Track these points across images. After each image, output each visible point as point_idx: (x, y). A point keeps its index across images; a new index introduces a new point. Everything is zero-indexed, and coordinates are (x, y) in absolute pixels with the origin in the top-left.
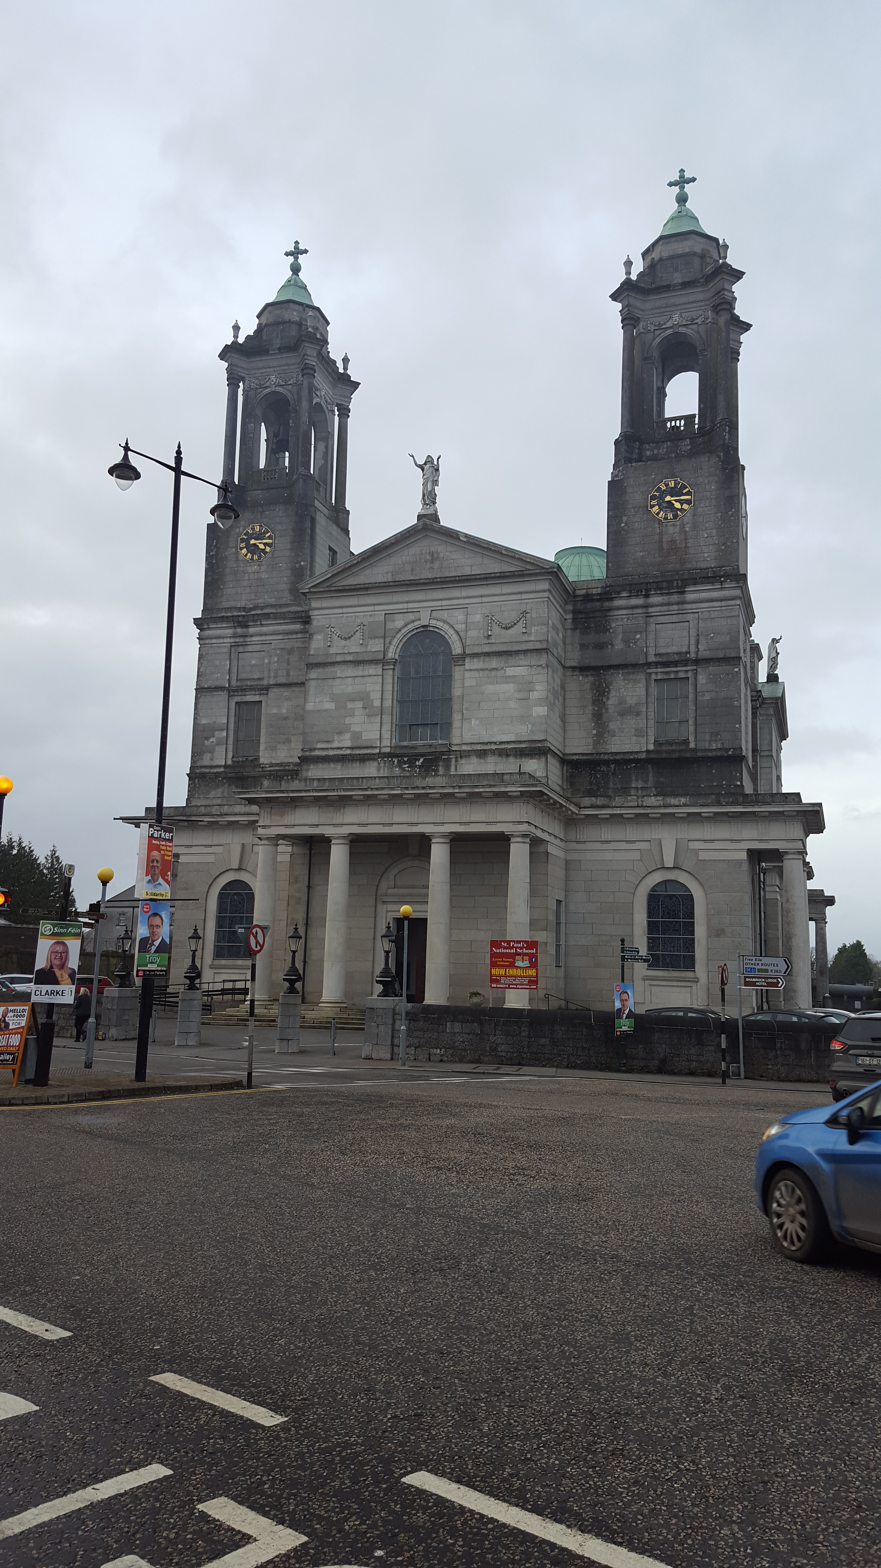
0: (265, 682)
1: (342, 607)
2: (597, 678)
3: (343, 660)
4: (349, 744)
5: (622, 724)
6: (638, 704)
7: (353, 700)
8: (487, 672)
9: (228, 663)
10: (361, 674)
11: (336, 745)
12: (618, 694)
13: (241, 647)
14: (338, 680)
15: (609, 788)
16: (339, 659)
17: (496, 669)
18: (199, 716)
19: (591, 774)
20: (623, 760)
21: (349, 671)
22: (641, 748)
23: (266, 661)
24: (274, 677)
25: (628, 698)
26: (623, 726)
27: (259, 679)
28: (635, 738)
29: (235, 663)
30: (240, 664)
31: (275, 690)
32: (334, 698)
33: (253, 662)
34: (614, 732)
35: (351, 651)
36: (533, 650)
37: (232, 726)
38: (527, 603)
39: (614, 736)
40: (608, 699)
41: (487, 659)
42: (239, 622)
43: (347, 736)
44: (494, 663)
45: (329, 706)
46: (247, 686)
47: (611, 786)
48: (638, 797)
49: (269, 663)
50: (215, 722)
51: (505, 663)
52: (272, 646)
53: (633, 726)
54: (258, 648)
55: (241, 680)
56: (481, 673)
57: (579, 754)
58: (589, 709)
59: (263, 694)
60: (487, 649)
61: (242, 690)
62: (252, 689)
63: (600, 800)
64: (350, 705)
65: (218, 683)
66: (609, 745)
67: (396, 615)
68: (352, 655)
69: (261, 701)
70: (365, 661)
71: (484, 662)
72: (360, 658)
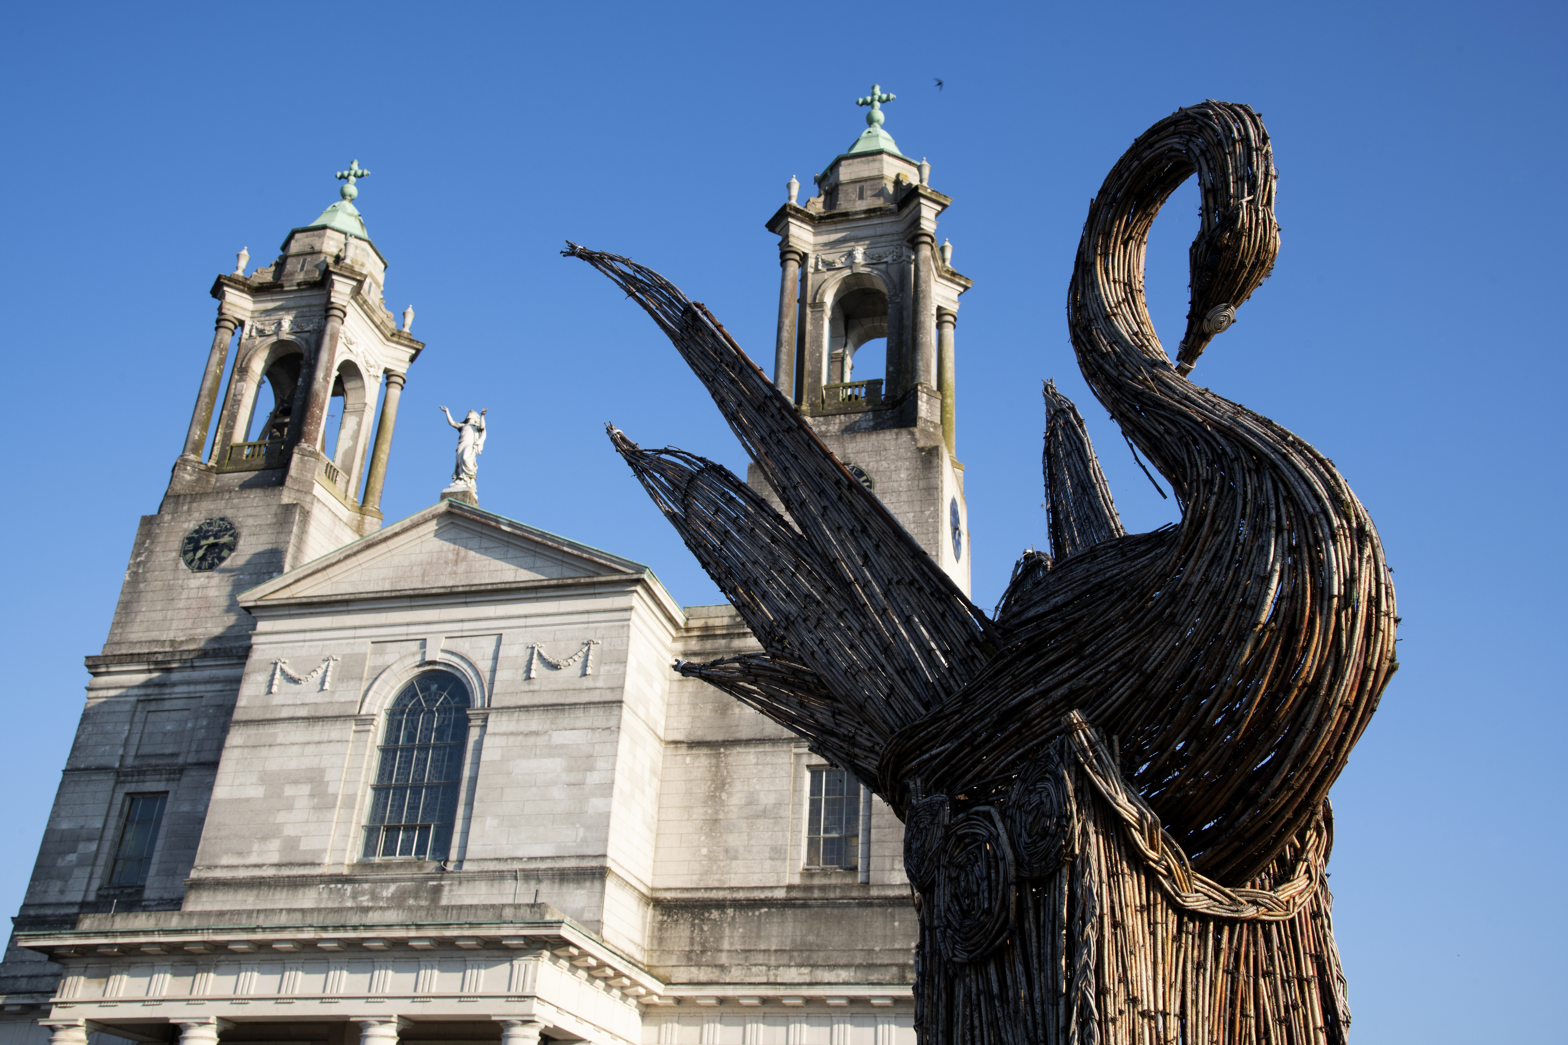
0: (181, 760)
1: (304, 631)
2: (714, 761)
3: (291, 715)
4: (275, 859)
5: (750, 838)
6: (778, 805)
7: (296, 782)
8: (520, 738)
9: (127, 727)
10: (316, 738)
11: (253, 859)
12: (746, 788)
13: (154, 703)
14: (277, 749)
15: (721, 951)
16: (285, 713)
17: (536, 733)
18: (58, 816)
19: (693, 925)
20: (748, 900)
21: (298, 733)
22: (778, 881)
23: (190, 725)
24: (197, 752)
25: (762, 795)
26: (752, 842)
27: (173, 755)
28: (769, 862)
29: (138, 728)
30: (146, 731)
31: (193, 773)
32: (265, 778)
33: (169, 728)
34: (737, 851)
35: (307, 701)
36: (599, 703)
37: (110, 834)
38: (596, 629)
39: (735, 858)
40: (730, 795)
41: (523, 716)
42: (156, 663)
43: (275, 845)
44: (535, 722)
45: (257, 792)
46: (149, 765)
47: (726, 946)
48: (769, 967)
49: (193, 729)
50: (82, 827)
51: (552, 723)
52: (204, 702)
53: (768, 842)
54: (180, 704)
55: (144, 756)
56: (512, 739)
57: (676, 889)
58: (699, 812)
59: (173, 780)
60: (526, 701)
61: (140, 772)
62: (156, 770)
63: (706, 973)
64: (289, 791)
65: (102, 762)
66: (728, 873)
67: (389, 644)
68: (307, 708)
69: (167, 792)
70: (327, 717)
71: (518, 721)
72: (320, 713)
